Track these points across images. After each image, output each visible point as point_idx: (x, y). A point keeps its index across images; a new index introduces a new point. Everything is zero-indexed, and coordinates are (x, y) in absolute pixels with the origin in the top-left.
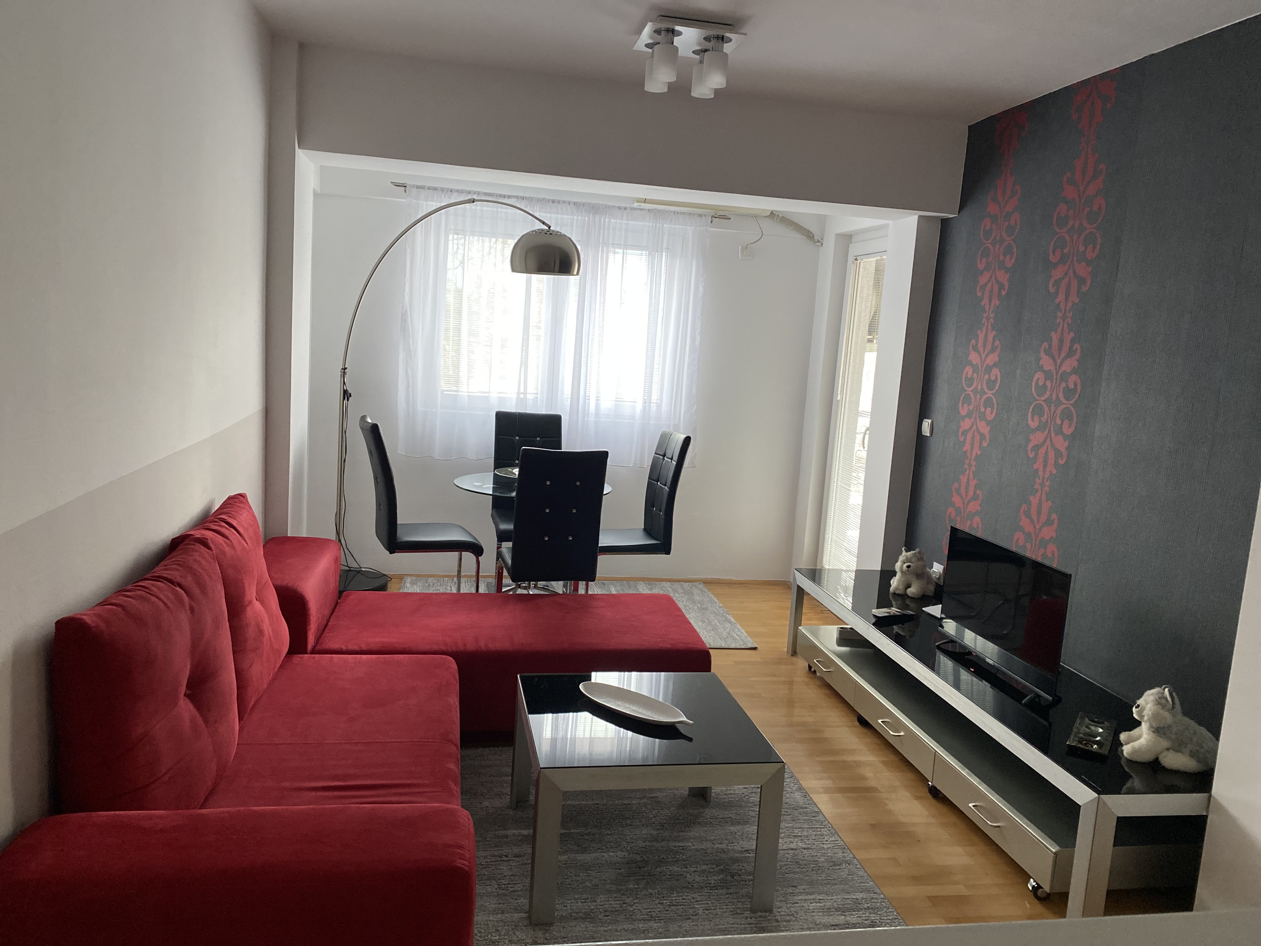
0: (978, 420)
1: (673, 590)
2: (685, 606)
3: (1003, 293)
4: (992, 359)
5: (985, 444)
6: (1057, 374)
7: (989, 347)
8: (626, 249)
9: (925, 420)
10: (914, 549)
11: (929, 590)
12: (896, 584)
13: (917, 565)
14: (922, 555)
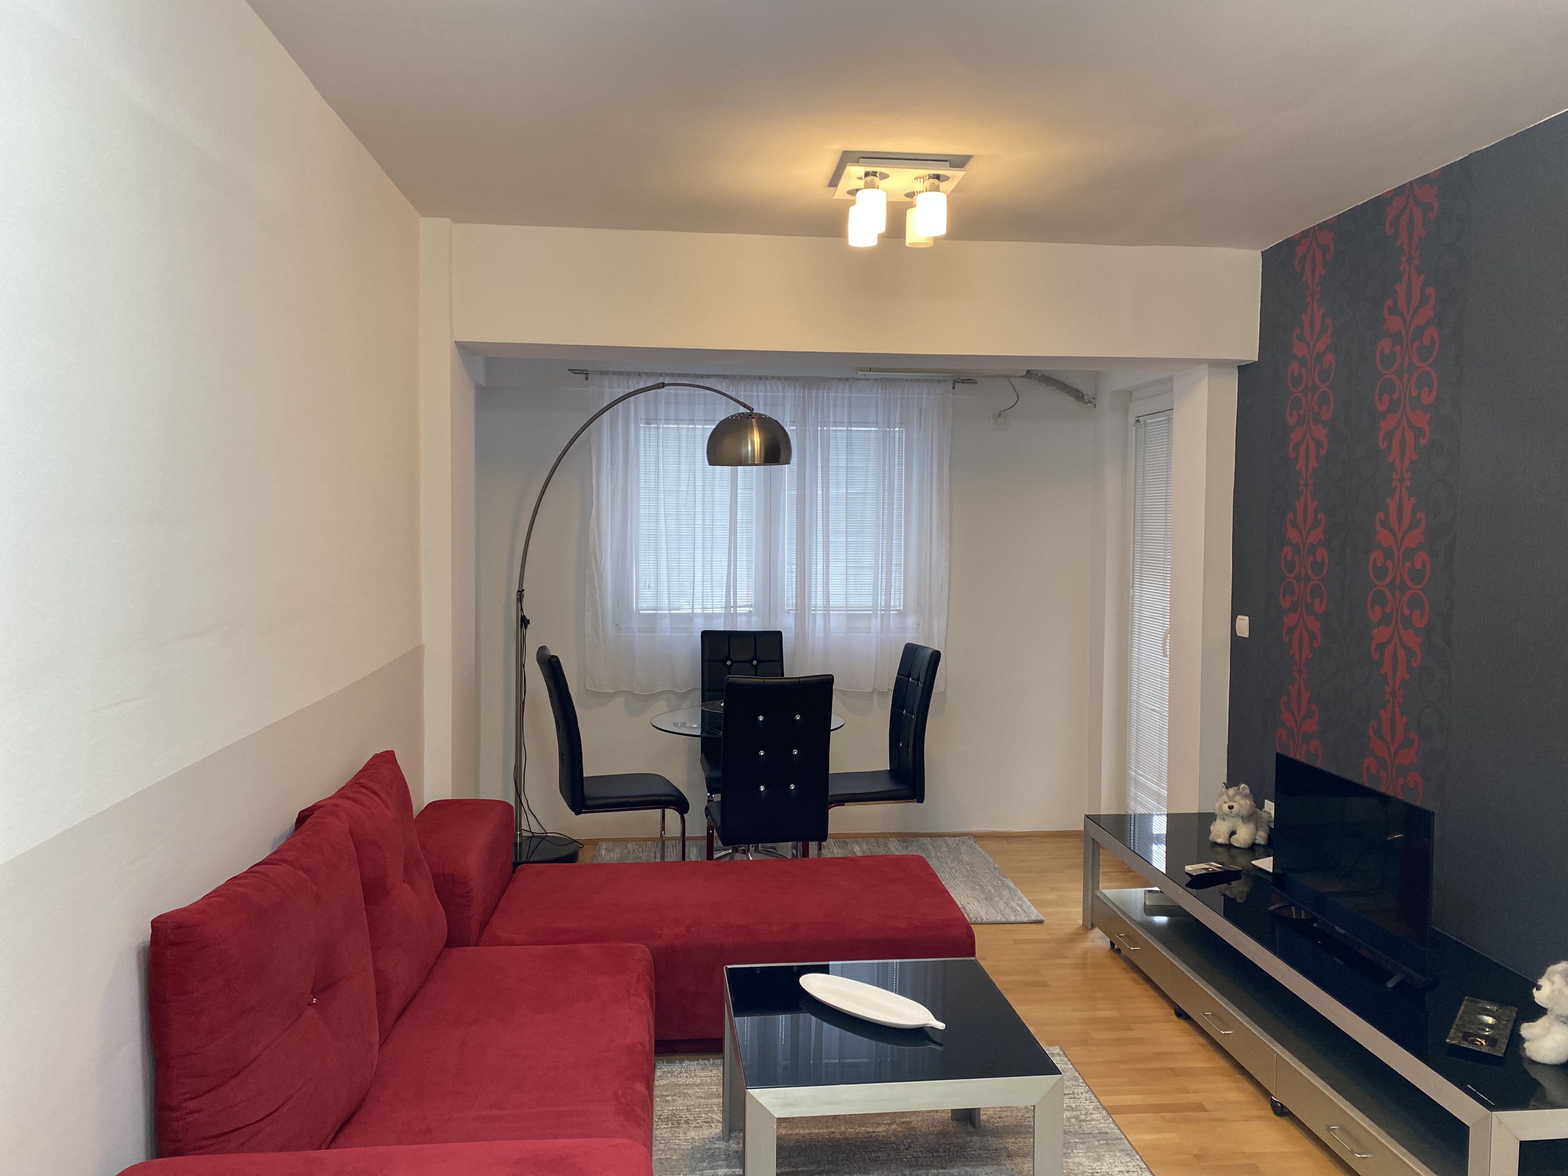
0: (1305, 614)
1: (926, 849)
3: (1322, 453)
4: (1316, 537)
5: (1316, 645)
6: (1398, 552)
7: (1310, 521)
8: (851, 427)
9: (1239, 617)
10: (1237, 784)
11: (1261, 837)
12: (1219, 831)
13: (1243, 804)
14: (1248, 791)
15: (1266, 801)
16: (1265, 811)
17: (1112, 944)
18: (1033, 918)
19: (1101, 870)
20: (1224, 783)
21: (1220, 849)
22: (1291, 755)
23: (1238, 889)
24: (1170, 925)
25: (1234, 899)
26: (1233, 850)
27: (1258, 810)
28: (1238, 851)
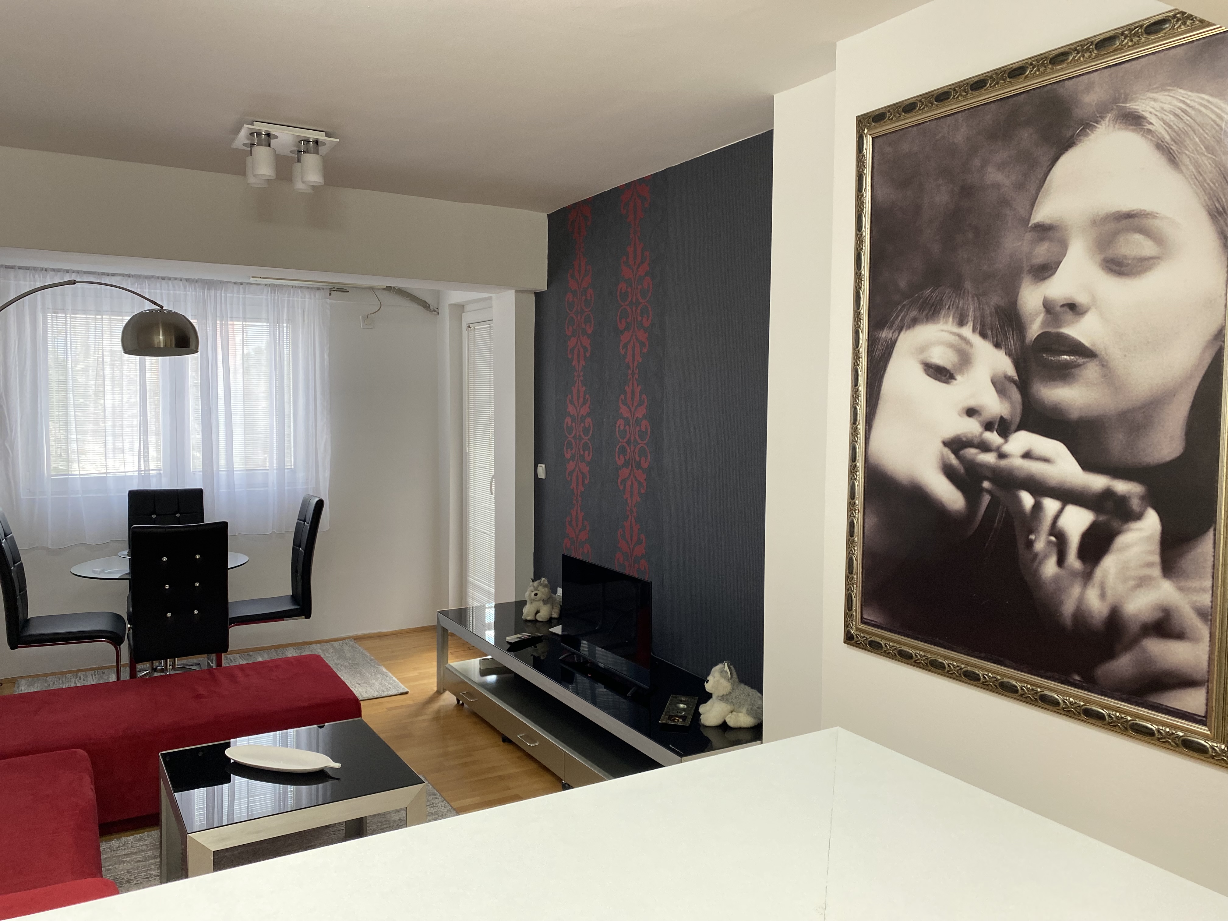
0: (579, 462)
1: (323, 650)
2: (337, 664)
3: (588, 355)
4: (585, 410)
5: (587, 482)
6: (632, 420)
7: (581, 400)
8: (246, 322)
9: (539, 465)
10: (539, 579)
11: (555, 612)
12: (528, 612)
13: (543, 592)
14: (546, 582)
15: (558, 588)
16: (558, 595)
17: (458, 701)
18: (401, 691)
19: (449, 652)
20: (532, 579)
21: (529, 624)
22: (573, 555)
23: (541, 650)
24: (498, 681)
25: (539, 657)
26: (538, 624)
27: (554, 595)
28: (541, 623)
